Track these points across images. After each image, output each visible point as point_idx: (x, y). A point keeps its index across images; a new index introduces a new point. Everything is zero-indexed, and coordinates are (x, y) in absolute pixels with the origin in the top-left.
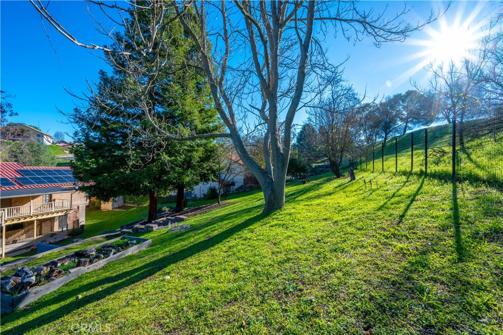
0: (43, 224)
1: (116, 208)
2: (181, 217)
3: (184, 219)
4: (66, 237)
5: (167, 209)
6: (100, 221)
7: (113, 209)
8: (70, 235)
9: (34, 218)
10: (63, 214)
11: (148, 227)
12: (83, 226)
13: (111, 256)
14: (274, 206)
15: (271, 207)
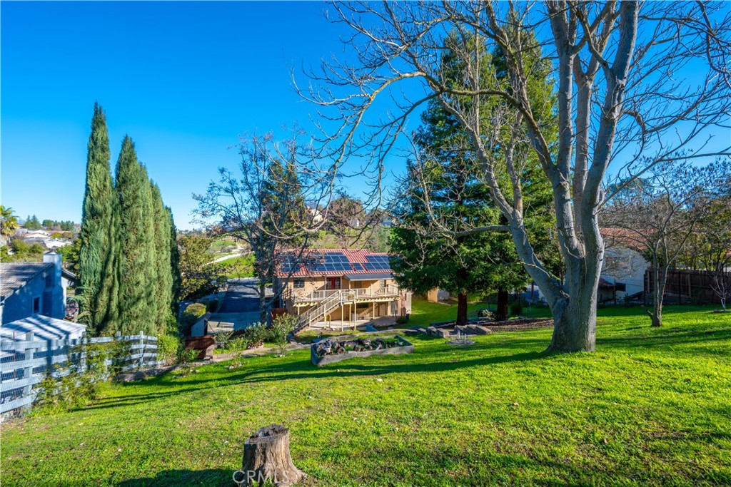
0: (380, 307)
1: (442, 301)
2: (484, 328)
3: (485, 332)
4: (394, 323)
5: (489, 314)
6: (424, 313)
7: (438, 301)
8: (397, 322)
9: (373, 301)
10: (392, 300)
11: (439, 332)
12: (408, 315)
13: (377, 349)
14: (564, 344)
15: (559, 346)
